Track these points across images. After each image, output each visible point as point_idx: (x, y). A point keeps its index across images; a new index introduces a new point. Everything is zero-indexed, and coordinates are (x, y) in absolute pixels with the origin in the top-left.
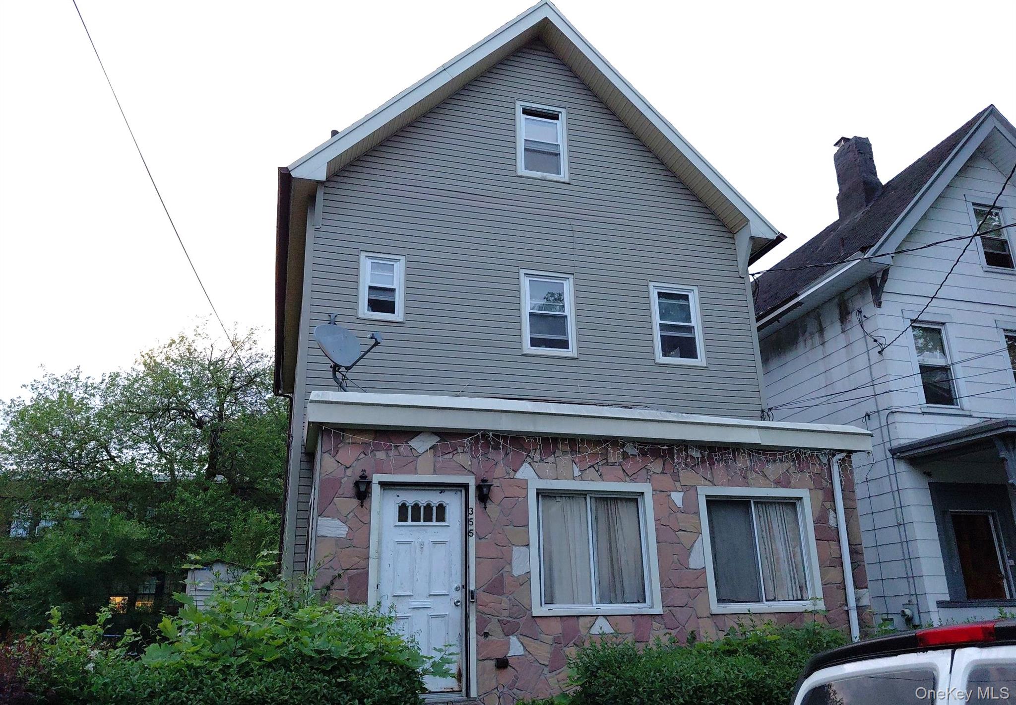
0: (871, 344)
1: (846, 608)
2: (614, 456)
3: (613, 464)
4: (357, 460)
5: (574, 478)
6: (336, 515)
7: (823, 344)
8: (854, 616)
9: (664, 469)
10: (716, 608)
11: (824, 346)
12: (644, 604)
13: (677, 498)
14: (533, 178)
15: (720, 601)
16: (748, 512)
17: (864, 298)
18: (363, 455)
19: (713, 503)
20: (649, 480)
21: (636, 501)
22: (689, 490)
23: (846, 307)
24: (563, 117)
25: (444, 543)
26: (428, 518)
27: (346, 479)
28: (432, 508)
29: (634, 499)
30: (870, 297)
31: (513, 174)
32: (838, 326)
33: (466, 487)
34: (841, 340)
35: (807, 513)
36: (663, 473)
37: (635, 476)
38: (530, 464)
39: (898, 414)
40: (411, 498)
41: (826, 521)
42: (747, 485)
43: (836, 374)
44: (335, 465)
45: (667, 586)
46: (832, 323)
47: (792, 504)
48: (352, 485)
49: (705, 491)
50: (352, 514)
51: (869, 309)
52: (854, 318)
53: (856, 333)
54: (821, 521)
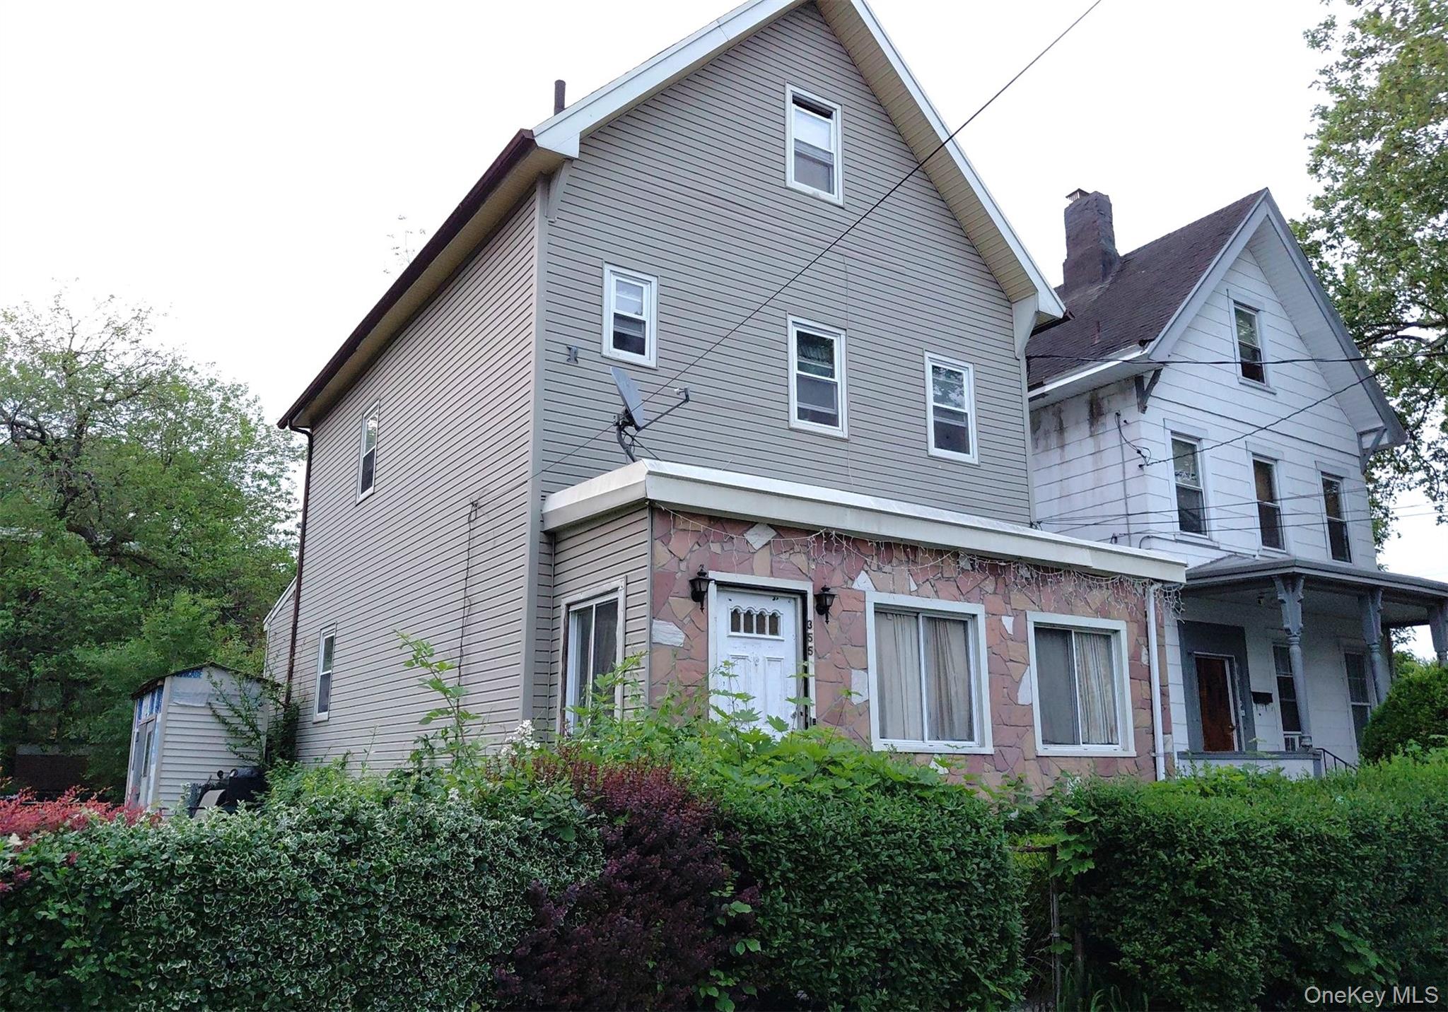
0: (1130, 453)
1: (1153, 755)
2: (950, 569)
3: (948, 579)
4: (691, 551)
5: (910, 593)
6: (673, 618)
7: (1062, 447)
8: (1161, 762)
9: (996, 588)
10: (1042, 749)
11: (1063, 450)
12: (970, 743)
13: (1008, 622)
14: (805, 194)
15: (1045, 742)
16: (1068, 645)
17: (1125, 399)
18: (696, 547)
19: (1041, 630)
20: (982, 601)
21: (965, 623)
22: (1019, 615)
23: (1099, 407)
24: (838, 115)
25: (778, 660)
26: (761, 630)
27: (679, 574)
28: (764, 618)
29: (963, 622)
30: (1134, 399)
31: (782, 183)
32: (1085, 427)
33: (803, 595)
34: (1089, 445)
35: (1123, 646)
36: (995, 593)
37: (968, 595)
38: (867, 572)
39: (1154, 540)
40: (746, 603)
41: (1139, 659)
42: (1072, 613)
43: (1075, 485)
44: (669, 556)
45: (998, 723)
46: (1077, 423)
47: (1106, 636)
48: (687, 583)
49: (1035, 617)
50: (688, 619)
51: (1131, 413)
52: (1110, 421)
53: (1110, 438)
54: (1134, 658)
